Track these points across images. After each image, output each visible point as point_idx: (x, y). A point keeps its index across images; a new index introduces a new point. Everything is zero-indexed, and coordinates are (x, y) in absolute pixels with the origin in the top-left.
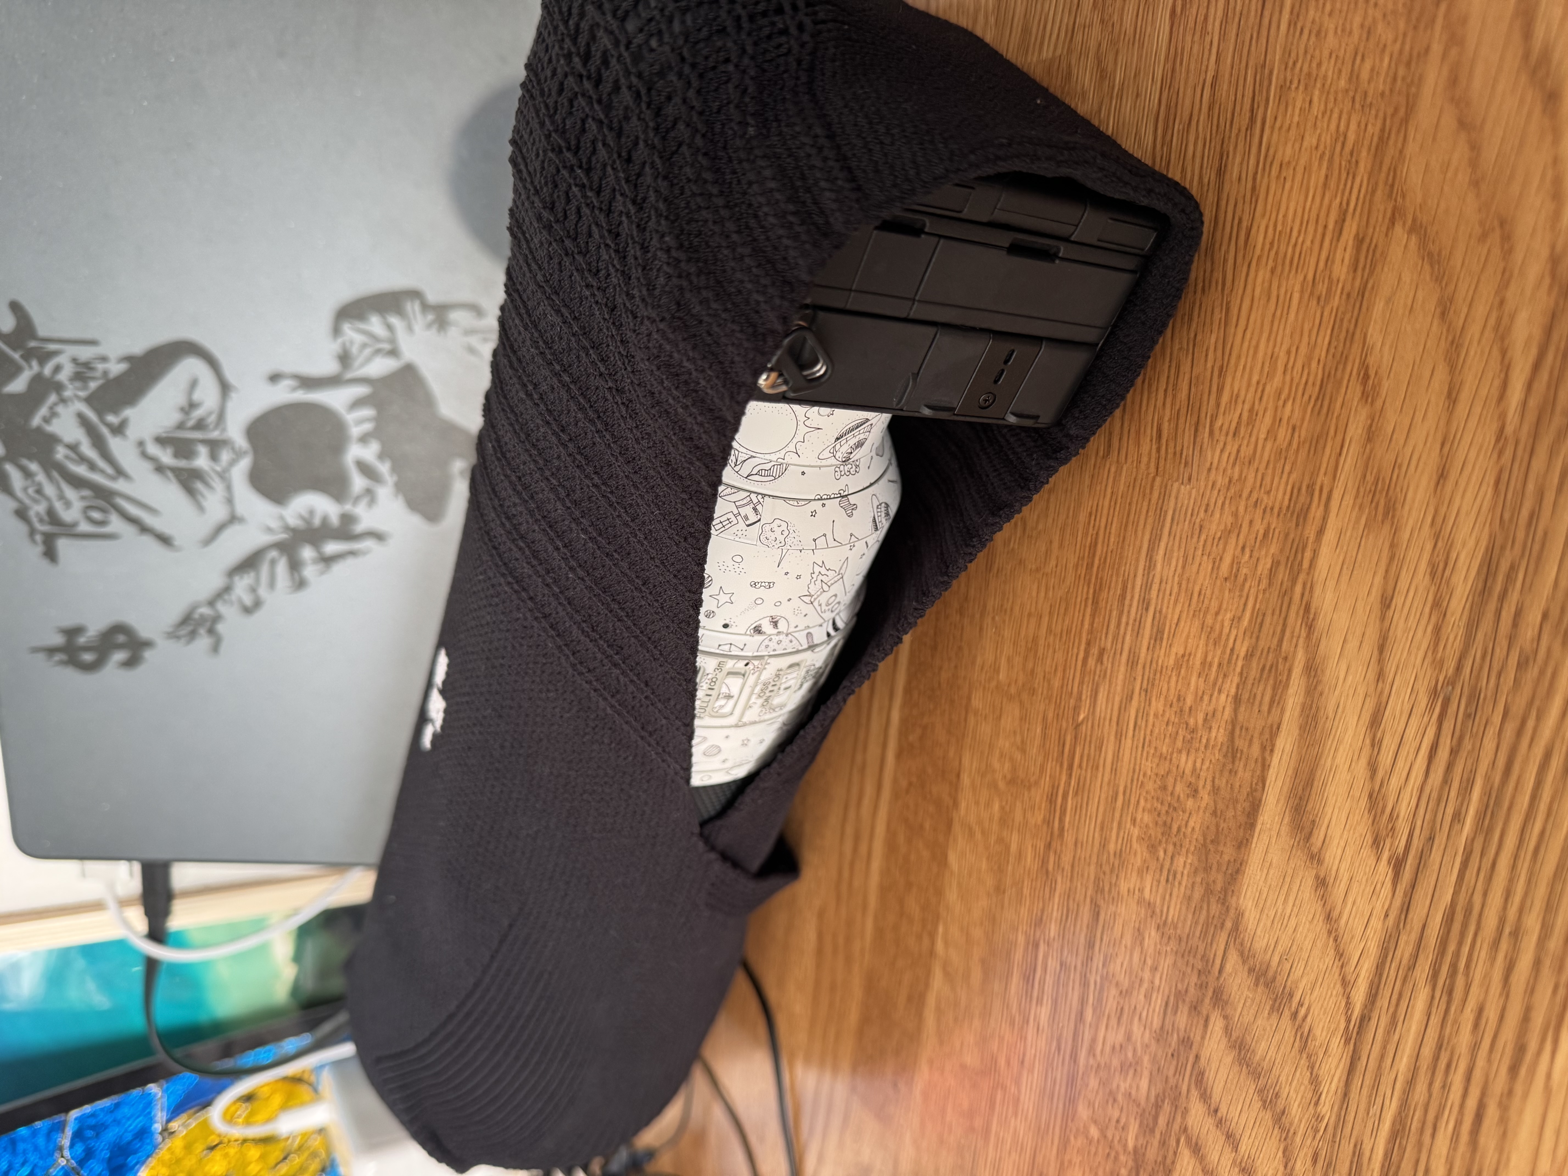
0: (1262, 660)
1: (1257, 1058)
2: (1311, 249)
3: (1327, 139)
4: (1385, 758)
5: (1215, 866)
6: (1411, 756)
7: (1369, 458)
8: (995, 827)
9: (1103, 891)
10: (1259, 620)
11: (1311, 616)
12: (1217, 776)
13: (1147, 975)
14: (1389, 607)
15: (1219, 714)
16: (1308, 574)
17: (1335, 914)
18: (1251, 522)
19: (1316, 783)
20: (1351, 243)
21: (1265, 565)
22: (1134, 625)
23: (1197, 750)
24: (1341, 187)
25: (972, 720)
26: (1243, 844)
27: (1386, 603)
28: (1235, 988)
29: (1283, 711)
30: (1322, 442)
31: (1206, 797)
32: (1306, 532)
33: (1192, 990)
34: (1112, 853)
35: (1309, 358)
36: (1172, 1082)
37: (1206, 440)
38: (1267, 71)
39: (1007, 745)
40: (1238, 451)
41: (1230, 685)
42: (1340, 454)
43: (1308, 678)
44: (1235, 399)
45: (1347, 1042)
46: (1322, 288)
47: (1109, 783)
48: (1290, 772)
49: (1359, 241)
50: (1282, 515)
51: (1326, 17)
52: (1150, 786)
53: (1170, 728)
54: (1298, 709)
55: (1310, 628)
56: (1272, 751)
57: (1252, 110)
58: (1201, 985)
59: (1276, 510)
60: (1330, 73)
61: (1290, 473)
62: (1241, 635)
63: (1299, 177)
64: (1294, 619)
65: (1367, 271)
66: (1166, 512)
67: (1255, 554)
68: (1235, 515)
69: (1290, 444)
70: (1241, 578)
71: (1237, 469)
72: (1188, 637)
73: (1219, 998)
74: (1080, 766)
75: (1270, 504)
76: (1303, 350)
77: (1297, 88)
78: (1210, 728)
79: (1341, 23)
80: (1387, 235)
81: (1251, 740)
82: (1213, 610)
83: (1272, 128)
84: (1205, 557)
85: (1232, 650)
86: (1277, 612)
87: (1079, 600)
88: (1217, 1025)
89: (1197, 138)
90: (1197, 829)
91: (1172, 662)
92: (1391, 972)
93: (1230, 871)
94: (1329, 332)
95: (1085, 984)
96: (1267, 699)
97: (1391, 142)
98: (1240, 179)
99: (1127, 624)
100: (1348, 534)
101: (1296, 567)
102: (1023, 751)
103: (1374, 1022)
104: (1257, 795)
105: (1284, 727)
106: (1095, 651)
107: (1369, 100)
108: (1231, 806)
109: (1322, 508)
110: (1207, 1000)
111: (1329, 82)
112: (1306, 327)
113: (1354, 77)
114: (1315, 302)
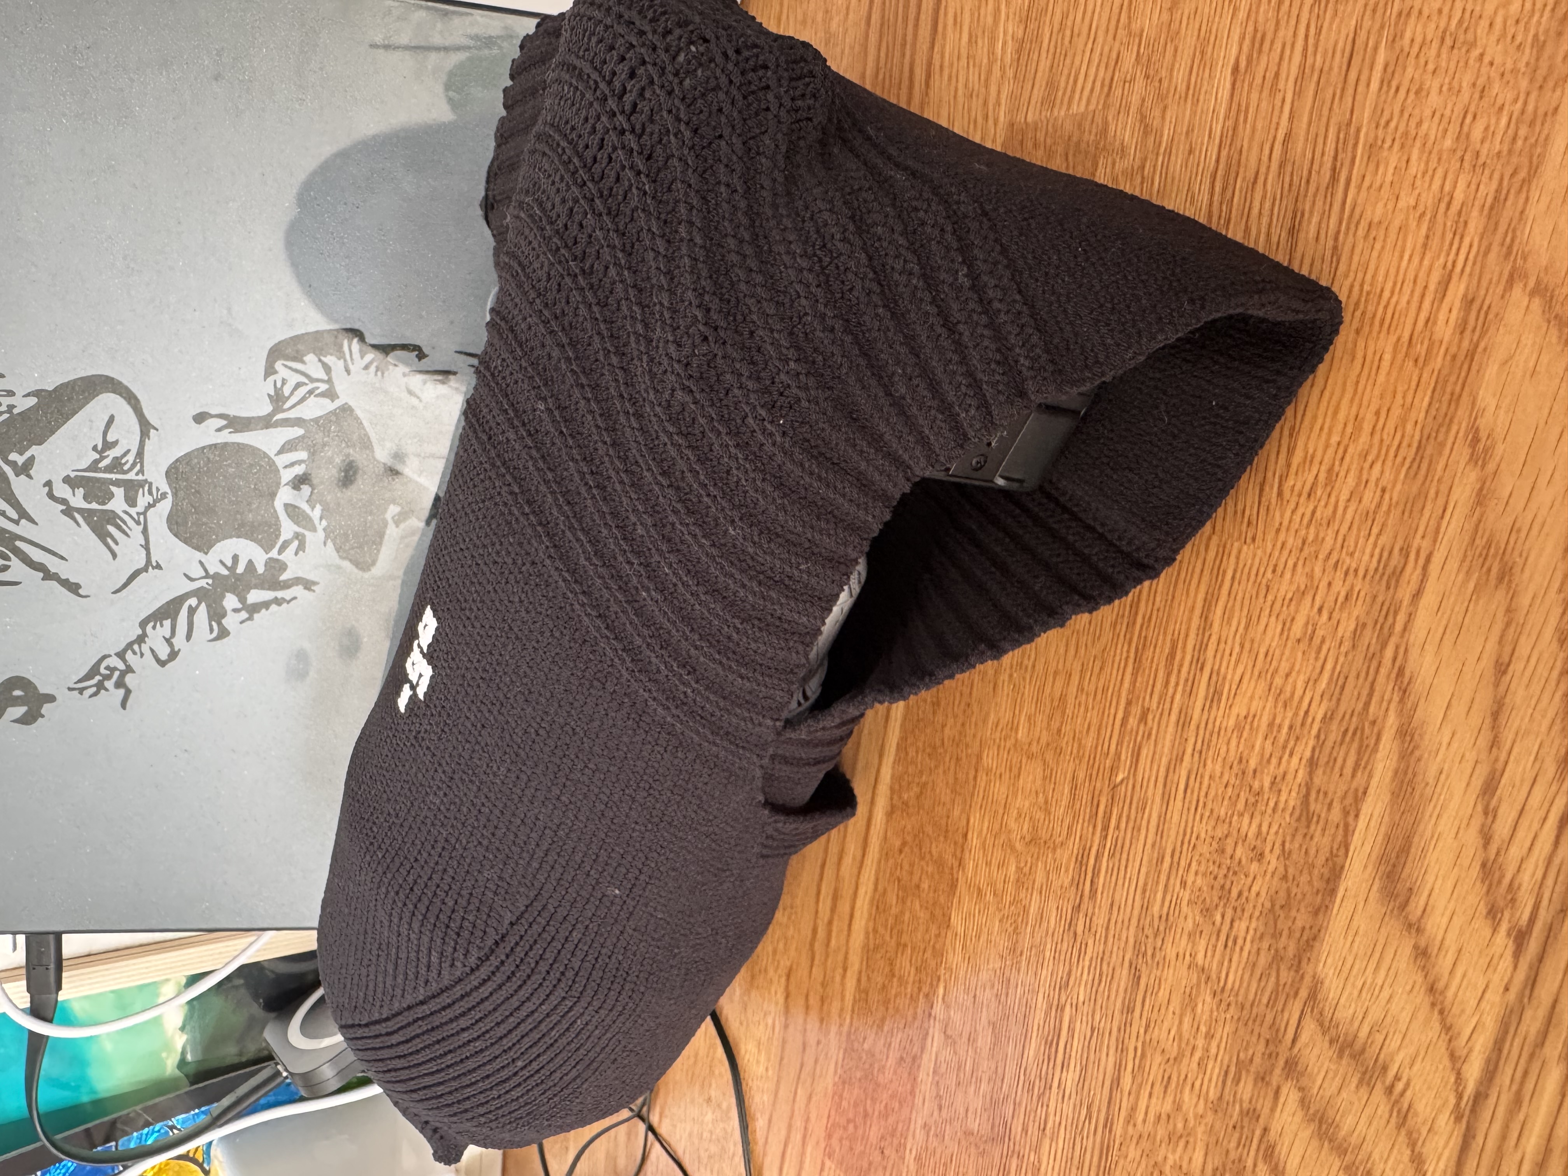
0: (1345, 724)
1: (1343, 1133)
2: (1407, 309)
3: (1428, 199)
4: (1502, 828)
5: (1285, 933)
6: (1536, 826)
7: (1480, 521)
8: (1010, 887)
9: (1145, 954)
10: (1340, 683)
11: (1406, 680)
12: (1288, 838)
13: (1200, 1042)
14: (1505, 672)
15: (1289, 777)
16: (1402, 636)
17: (1440, 985)
18: (1330, 584)
19: (1413, 850)
20: (1457, 304)
21: (1347, 627)
22: (1185, 685)
23: (1263, 813)
24: (1446, 247)
25: (982, 779)
26: (1321, 910)
27: (1501, 668)
28: (1313, 1059)
29: (1370, 776)
30: (1419, 505)
31: (1274, 862)
32: (1400, 594)
33: (1257, 1060)
34: (1156, 916)
35: (1404, 420)
36: (1233, 1155)
37: (1274, 501)
38: (1353, 129)
39: (1027, 804)
40: (1314, 512)
41: (1305, 750)
42: (1442, 517)
43: (1403, 742)
44: (1310, 460)
45: (1458, 1119)
46: (1420, 349)
47: (1153, 845)
48: (1380, 838)
49: (1468, 302)
50: (1368, 577)
51: (1429, 76)
52: (1204, 849)
53: (1230, 789)
54: (1390, 774)
55: (1405, 692)
56: (1357, 816)
57: (1334, 169)
58: (1270, 1055)
59: (1361, 573)
60: (1433, 133)
61: (1379, 534)
62: (1317, 698)
63: (1392, 236)
64: (1384, 684)
65: (1477, 333)
66: (1225, 572)
67: (1336, 615)
68: (1310, 576)
69: (1379, 505)
70: (1317, 641)
71: (1312, 530)
72: (1252, 698)
73: (1292, 1067)
74: (1118, 827)
75: (1354, 565)
76: (1396, 412)
77: (1391, 146)
78: (1280, 791)
79: (1447, 81)
80: (1503, 297)
81: (1330, 805)
82: (1282, 672)
83: (1359, 187)
84: (1273, 619)
85: (1307, 713)
86: (1363, 675)
87: (1117, 658)
88: (1290, 1096)
89: (1264, 197)
90: (1263, 894)
91: (1232, 722)
92: (1514, 1048)
93: (1305, 938)
94: (1429, 393)
95: (1122, 1049)
96: (1350, 763)
97: (1509, 203)
98: (1317, 239)
99: (1177, 684)
100: (1452, 599)
101: (1386, 630)
102: (1048, 812)
103: (1492, 1100)
104: (1339, 861)
105: (1371, 791)
106: (1136, 711)
107: (1481, 161)
108: (1305, 871)
109: (1419, 570)
110: (1278, 1071)
111: (1431, 142)
112: (1400, 389)
113: (1463, 136)
114: (1411, 363)
